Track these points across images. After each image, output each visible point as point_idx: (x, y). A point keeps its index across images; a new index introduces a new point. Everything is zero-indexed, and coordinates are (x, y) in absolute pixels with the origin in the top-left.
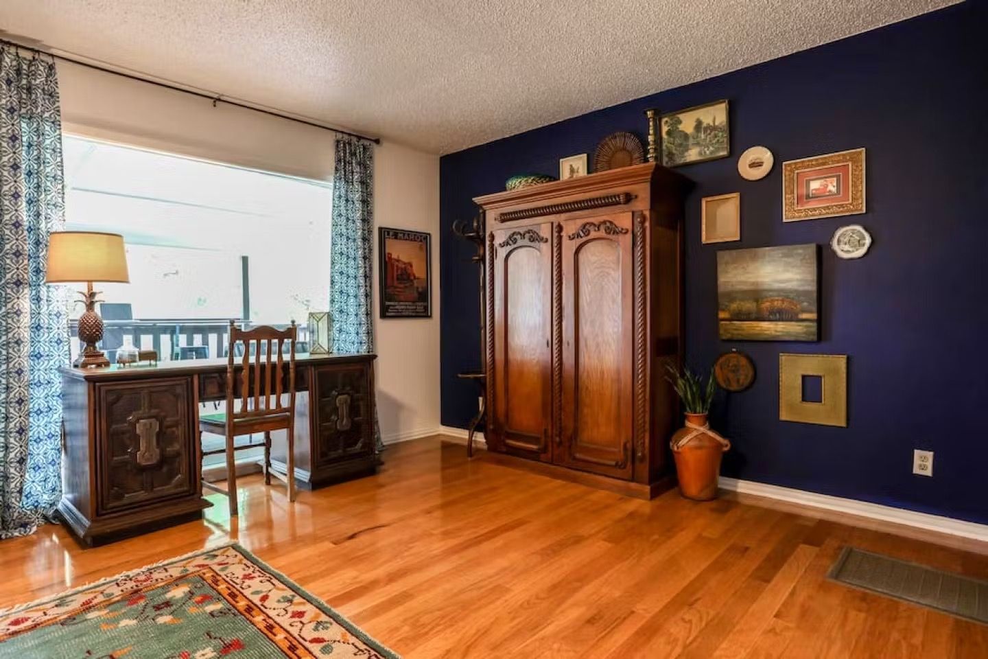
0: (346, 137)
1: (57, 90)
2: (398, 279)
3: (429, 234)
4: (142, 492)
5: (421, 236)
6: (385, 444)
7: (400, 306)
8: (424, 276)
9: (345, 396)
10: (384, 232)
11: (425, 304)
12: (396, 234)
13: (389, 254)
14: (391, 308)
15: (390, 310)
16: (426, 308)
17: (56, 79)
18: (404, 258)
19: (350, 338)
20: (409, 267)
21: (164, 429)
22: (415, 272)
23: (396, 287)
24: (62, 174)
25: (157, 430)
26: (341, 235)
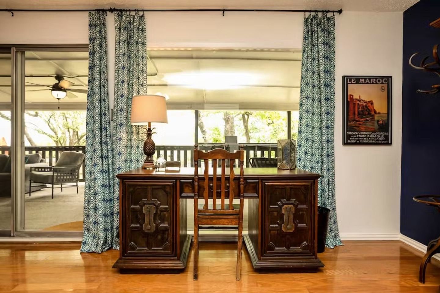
0: (313, 14)
1: (145, 27)
2: (359, 114)
3: (391, 77)
4: (146, 248)
5: (382, 79)
6: (341, 239)
7: (361, 135)
8: (384, 111)
9: (290, 206)
10: (346, 80)
11: (386, 134)
12: (357, 80)
13: (350, 95)
14: (352, 136)
15: (351, 139)
16: (387, 138)
17: (145, 22)
18: (365, 98)
19: (315, 158)
20: (370, 104)
21: (159, 212)
22: (376, 109)
23: (357, 121)
24: (146, 69)
25: (155, 212)
26: (307, 84)
